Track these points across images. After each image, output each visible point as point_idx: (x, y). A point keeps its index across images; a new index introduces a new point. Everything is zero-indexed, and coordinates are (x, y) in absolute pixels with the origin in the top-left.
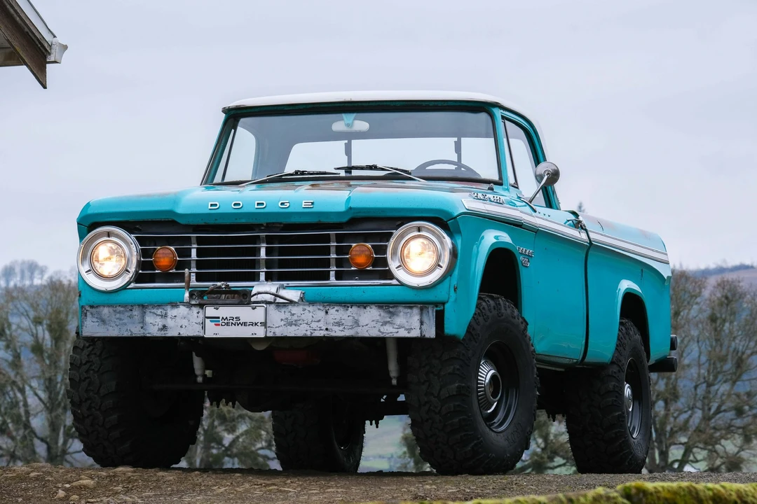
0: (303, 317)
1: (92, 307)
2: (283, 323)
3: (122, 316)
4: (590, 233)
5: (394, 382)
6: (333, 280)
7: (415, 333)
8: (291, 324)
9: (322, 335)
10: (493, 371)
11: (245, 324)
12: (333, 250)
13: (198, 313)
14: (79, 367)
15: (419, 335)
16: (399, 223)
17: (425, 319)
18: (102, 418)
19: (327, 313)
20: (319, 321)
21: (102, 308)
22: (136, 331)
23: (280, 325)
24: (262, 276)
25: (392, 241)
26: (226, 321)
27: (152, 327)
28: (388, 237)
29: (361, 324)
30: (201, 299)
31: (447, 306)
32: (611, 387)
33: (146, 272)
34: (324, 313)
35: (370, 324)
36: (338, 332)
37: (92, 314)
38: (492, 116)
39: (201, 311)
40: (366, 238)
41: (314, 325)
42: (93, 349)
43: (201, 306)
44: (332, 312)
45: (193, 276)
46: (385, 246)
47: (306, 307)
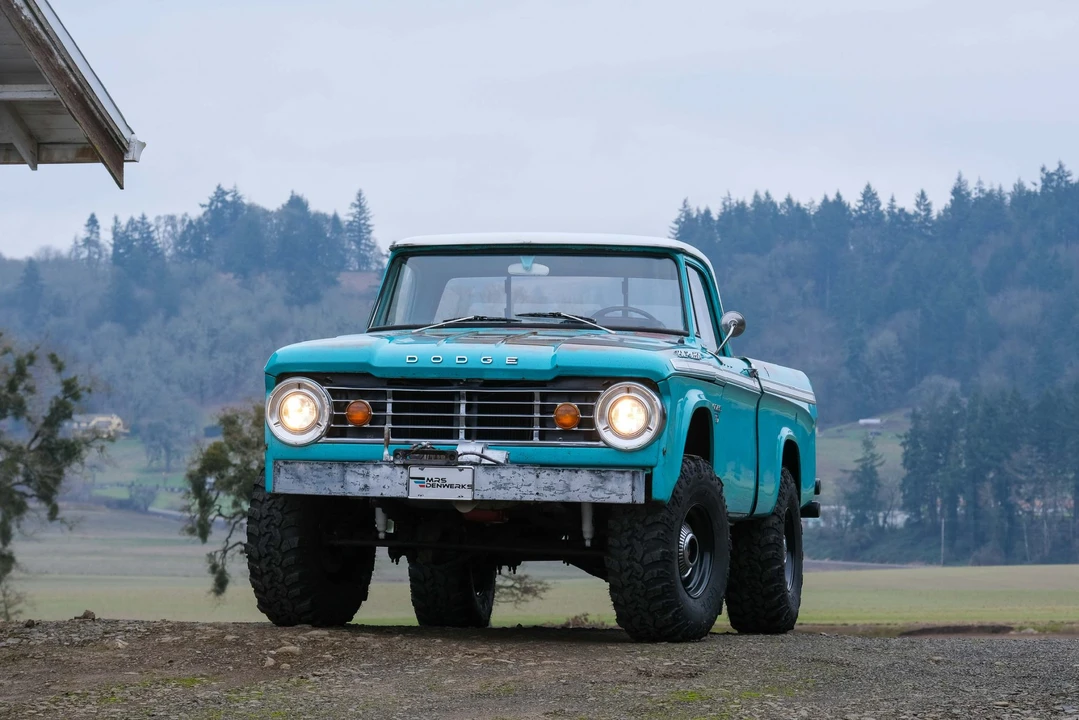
0: (513, 480)
1: (286, 463)
2: (491, 486)
3: (319, 474)
4: (762, 382)
5: (588, 543)
6: (536, 440)
7: (627, 499)
8: (500, 488)
9: (533, 499)
10: (691, 535)
11: (451, 486)
12: (537, 409)
13: (402, 473)
14: (259, 521)
15: (631, 501)
16: (606, 382)
17: (637, 485)
18: (282, 575)
19: (538, 476)
20: (530, 485)
21: (296, 465)
22: (336, 490)
23: (489, 488)
24: (462, 435)
25: (600, 401)
26: (431, 482)
27: (353, 486)
28: (595, 396)
29: (572, 488)
30: (406, 458)
31: (655, 470)
32: (771, 539)
33: (338, 427)
34: (534, 477)
35: (581, 488)
36: (548, 497)
37: (285, 470)
38: (676, 262)
39: (405, 471)
40: (571, 397)
41: (524, 489)
42: (274, 503)
43: (405, 466)
44: (543, 476)
45: (388, 432)
46: (592, 406)
47: (516, 470)
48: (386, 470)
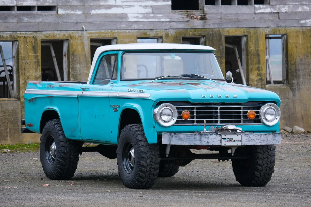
0: (254, 138)
2: (247, 140)
3: (190, 138)
6: (242, 123)
8: (249, 141)
9: (260, 145)
11: (234, 141)
13: (219, 137)
24: (219, 122)
26: (228, 140)
27: (204, 142)
28: (260, 108)
30: (219, 132)
33: (180, 120)
34: (260, 137)
35: (270, 140)
36: (263, 143)
37: (175, 136)
41: (257, 141)
43: (220, 135)
44: (262, 136)
45: (195, 121)
46: (259, 111)
47: (255, 135)
48: (214, 136)
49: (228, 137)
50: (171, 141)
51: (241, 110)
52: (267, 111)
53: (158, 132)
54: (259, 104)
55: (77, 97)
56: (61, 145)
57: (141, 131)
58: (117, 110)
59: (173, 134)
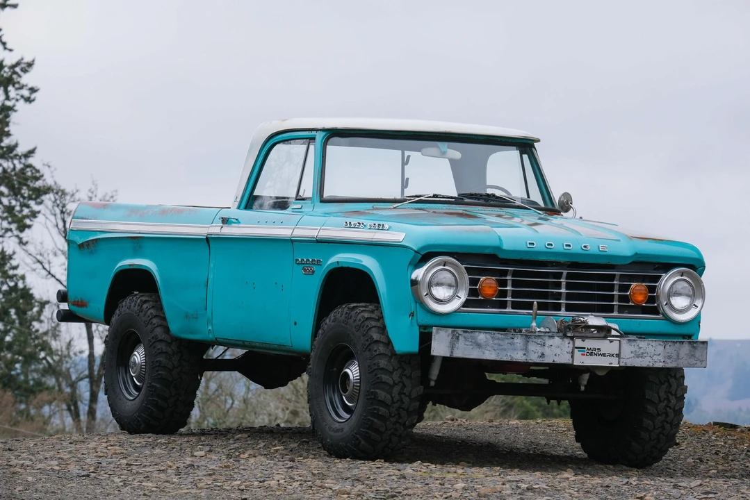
0: (648, 350)
2: (632, 355)
3: (500, 342)
6: (616, 313)
8: (638, 357)
9: (661, 366)
11: (604, 355)
13: (569, 343)
19: (664, 347)
20: (659, 355)
25: (661, 283)
26: (590, 352)
27: (533, 354)
30: (570, 331)
34: (662, 348)
37: (465, 337)
39: (571, 342)
40: (641, 278)
41: (655, 358)
43: (572, 338)
44: (667, 346)
45: (509, 304)
46: (656, 286)
47: (651, 343)
48: (557, 340)
49: (589, 344)
50: (455, 349)
51: (615, 282)
52: (674, 286)
53: (420, 327)
54: (655, 269)
55: (207, 238)
56: (159, 349)
57: (378, 320)
58: (313, 272)
59: (460, 331)
